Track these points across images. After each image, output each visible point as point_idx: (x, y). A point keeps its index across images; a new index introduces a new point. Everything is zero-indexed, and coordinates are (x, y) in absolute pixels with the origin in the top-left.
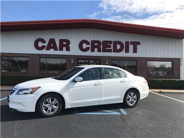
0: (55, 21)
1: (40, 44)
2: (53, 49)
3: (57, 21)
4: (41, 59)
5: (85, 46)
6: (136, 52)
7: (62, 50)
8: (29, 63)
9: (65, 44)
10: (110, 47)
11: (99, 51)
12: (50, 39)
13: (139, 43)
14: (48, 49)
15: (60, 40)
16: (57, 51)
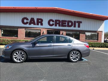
1: (25, 21)
2: (33, 24)
5: (51, 23)
6: (80, 27)
7: (38, 25)
9: (40, 22)
10: (66, 24)
11: (59, 26)
12: (32, 18)
13: (81, 22)
14: (30, 24)
15: (37, 19)
16: (35, 25)
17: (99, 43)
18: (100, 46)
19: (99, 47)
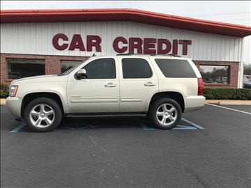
1: (61, 42)
2: (78, 50)
5: (121, 45)
6: (186, 54)
7: (91, 50)
8: (46, 67)
9: (95, 43)
10: (154, 46)
12: (75, 35)
14: (72, 49)
15: (88, 36)
16: (84, 52)
17: (232, 90)
18: (235, 97)
19: (232, 99)
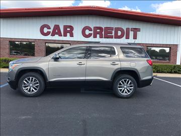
0: (59, 8)
1: (46, 30)
2: (58, 35)
3: (62, 8)
4: (47, 44)
5: (87, 32)
6: (136, 39)
7: (66, 36)
8: (35, 48)
9: (69, 30)
10: (112, 33)
11: (101, 37)
12: (55, 25)
13: (138, 30)
14: (53, 35)
15: (64, 26)
16: (61, 37)
18: (173, 71)
19: (170, 73)
